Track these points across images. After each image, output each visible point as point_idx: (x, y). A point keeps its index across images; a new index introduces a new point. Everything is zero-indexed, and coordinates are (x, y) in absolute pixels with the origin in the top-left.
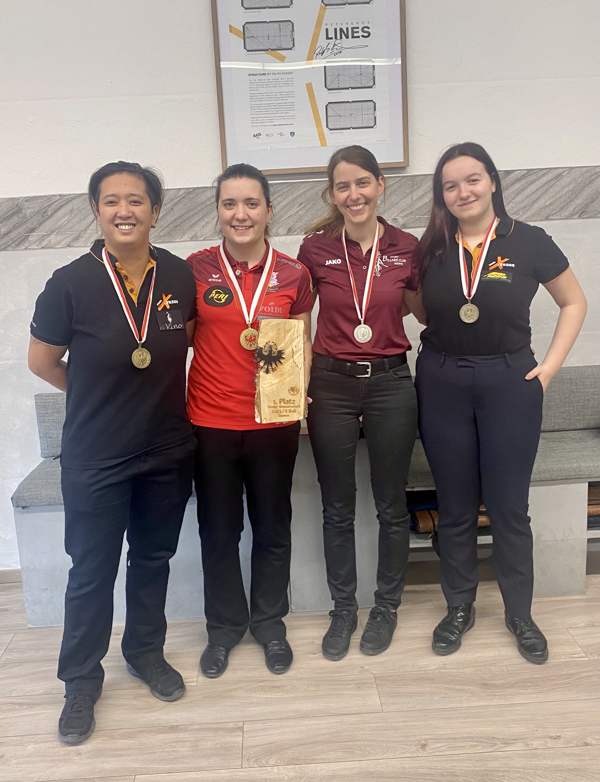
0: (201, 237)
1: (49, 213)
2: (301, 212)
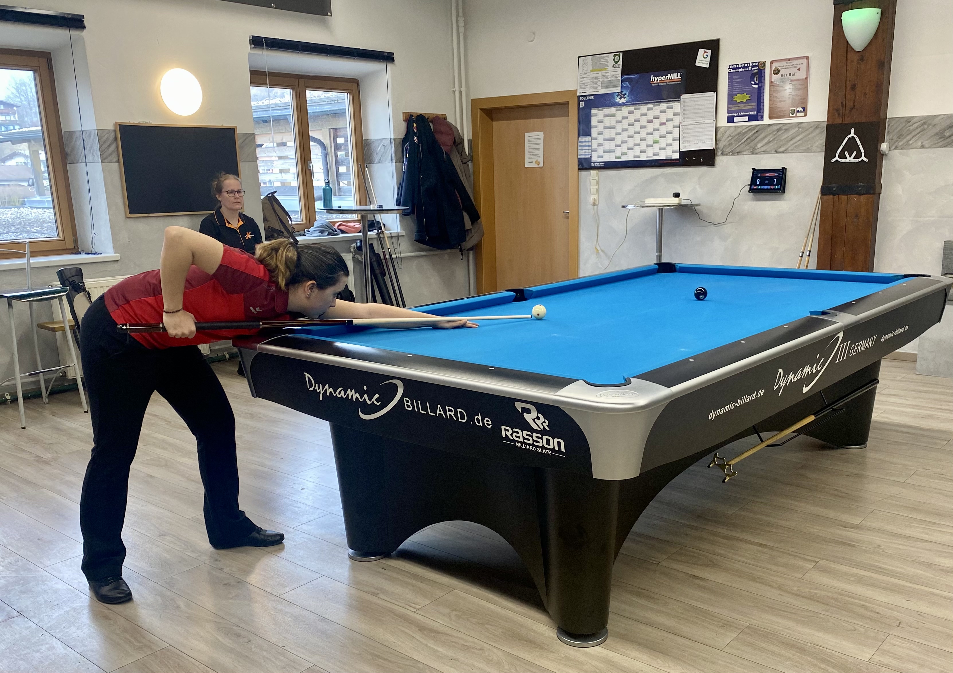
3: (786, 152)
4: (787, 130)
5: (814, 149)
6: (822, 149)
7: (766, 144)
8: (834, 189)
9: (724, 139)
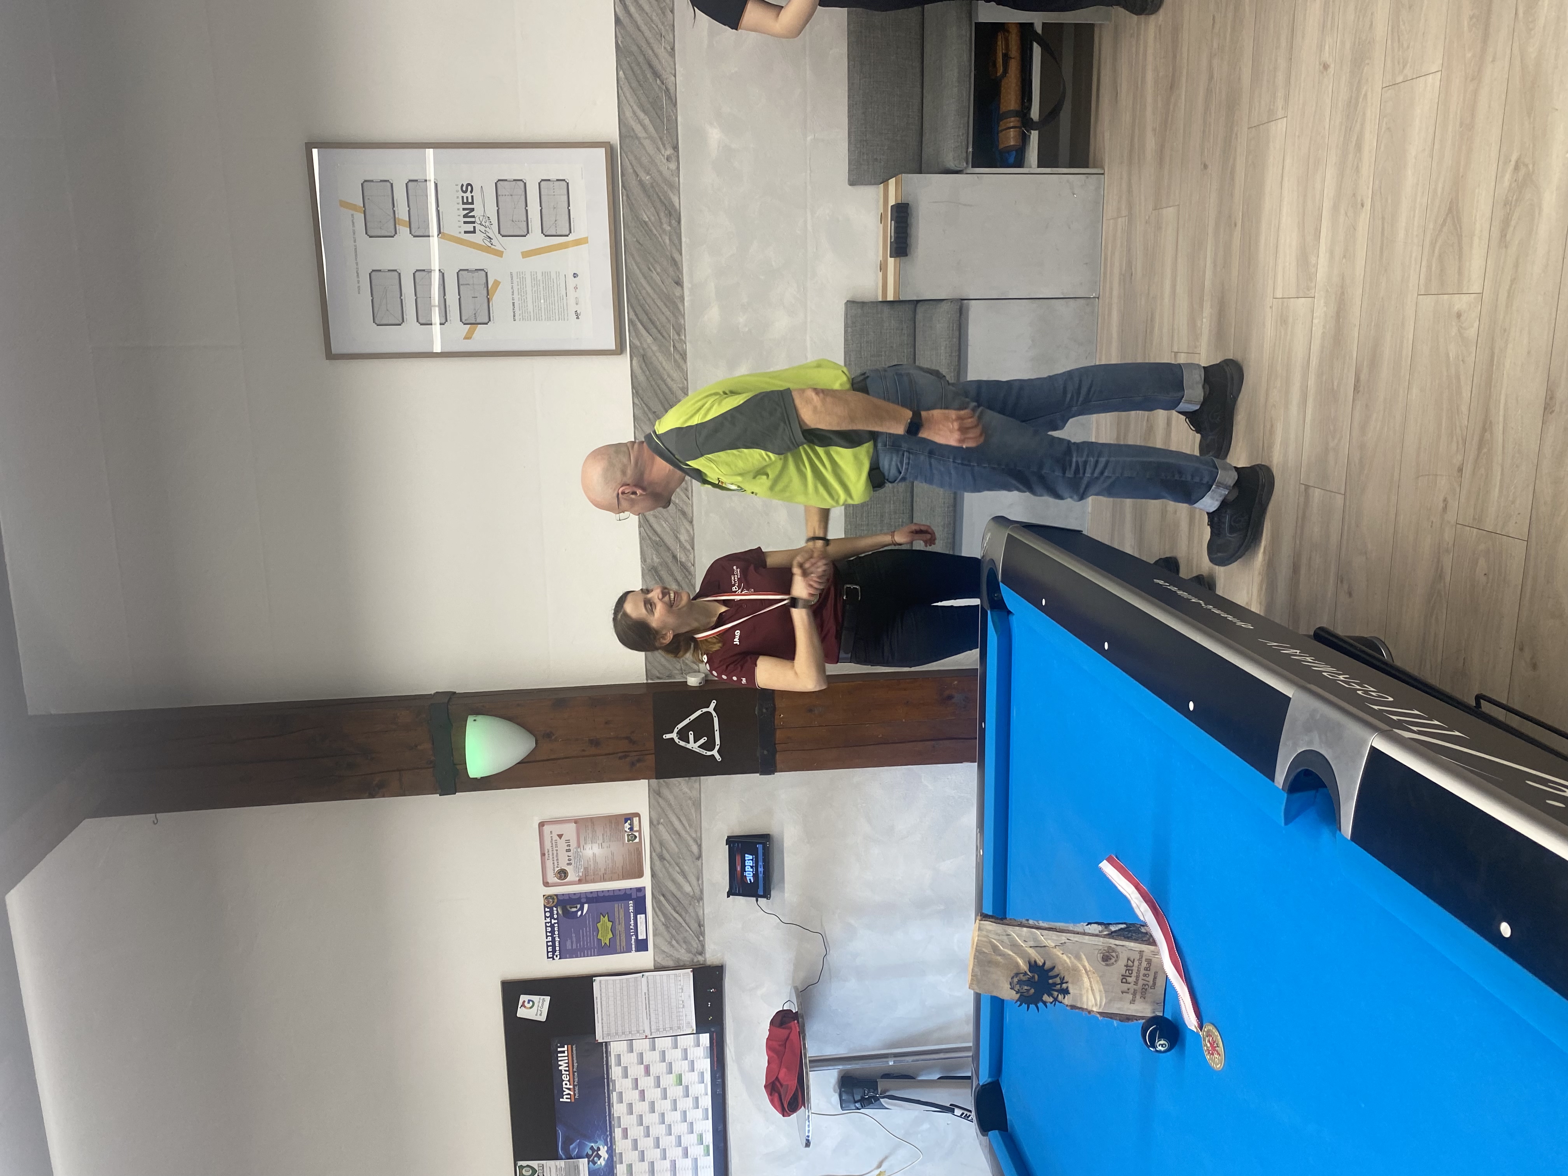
1: (658, 539)
2: (659, 270)
3: (699, 841)
4: (662, 844)
5: (695, 793)
6: (695, 782)
7: (685, 877)
8: (765, 752)
9: (676, 955)
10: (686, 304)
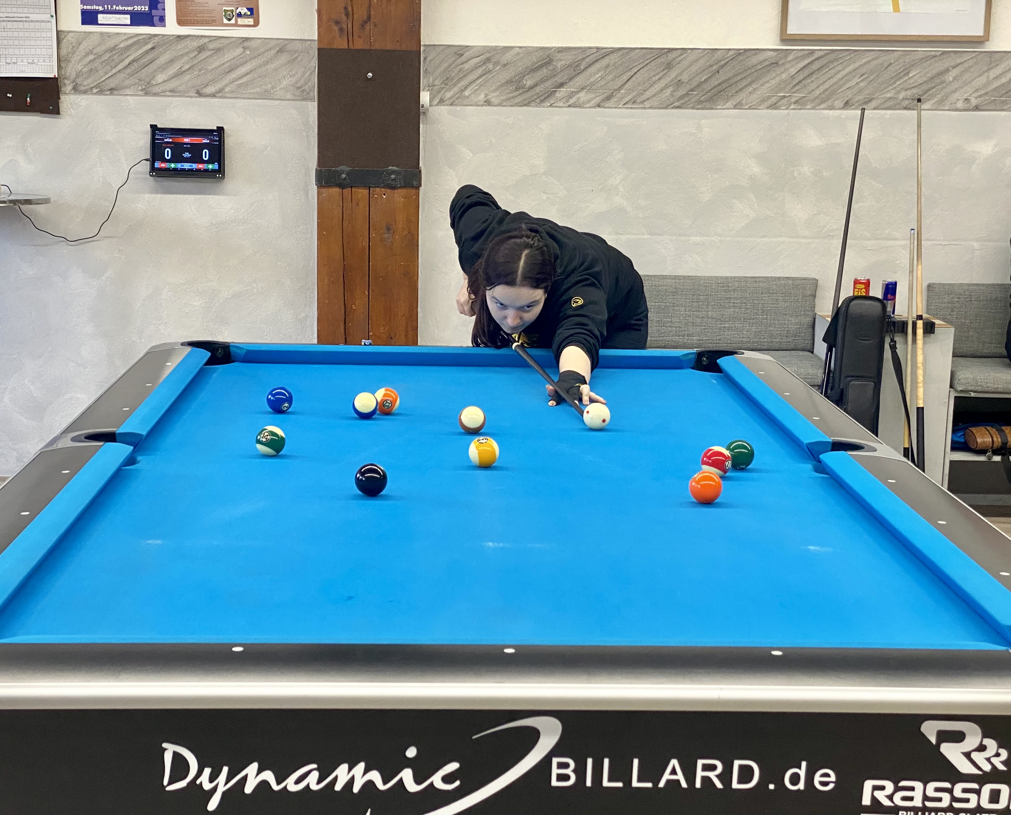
0: (746, 105)
1: (582, 67)
2: (862, 84)
3: (220, 95)
4: (218, 50)
7: (176, 76)
8: (344, 176)
9: (77, 57)
10: (826, 111)
